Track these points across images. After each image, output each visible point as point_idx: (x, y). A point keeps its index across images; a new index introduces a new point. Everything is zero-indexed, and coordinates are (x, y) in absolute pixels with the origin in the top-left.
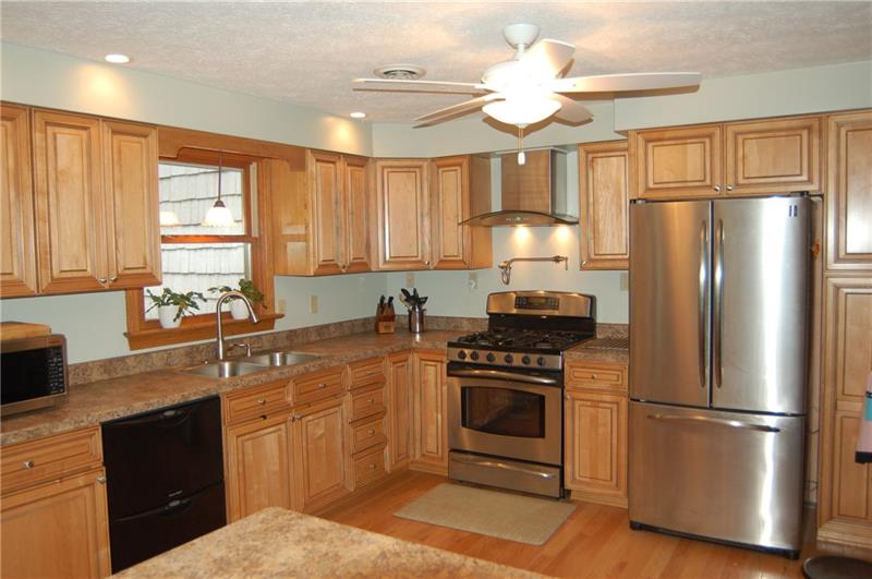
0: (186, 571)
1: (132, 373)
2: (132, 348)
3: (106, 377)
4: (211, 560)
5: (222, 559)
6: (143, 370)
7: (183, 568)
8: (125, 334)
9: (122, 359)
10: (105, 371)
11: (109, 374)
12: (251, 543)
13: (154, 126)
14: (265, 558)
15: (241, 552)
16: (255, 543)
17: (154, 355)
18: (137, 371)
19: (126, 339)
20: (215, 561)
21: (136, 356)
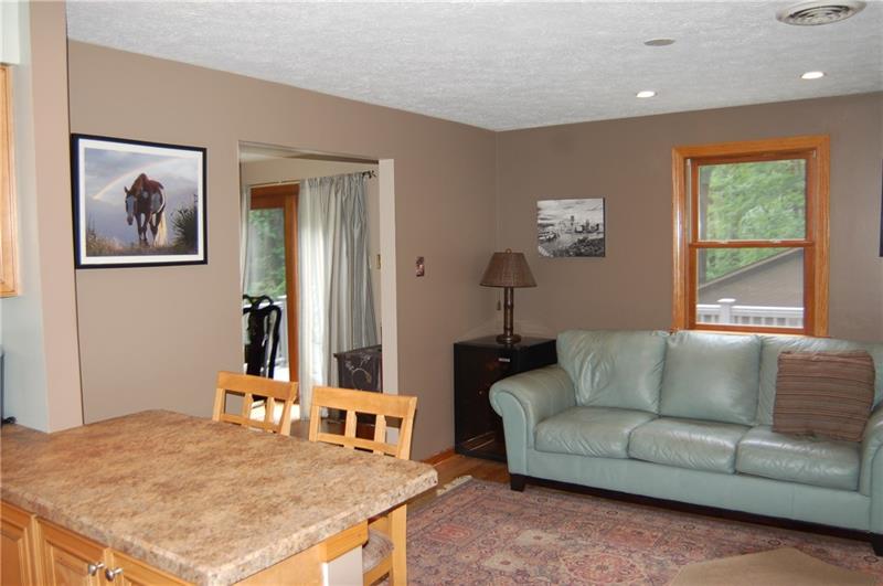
0: (305, 506)
4: (285, 514)
5: (275, 514)
7: (308, 508)
12: (247, 527)
14: (238, 514)
15: (258, 519)
16: (242, 527)
20: (281, 513)
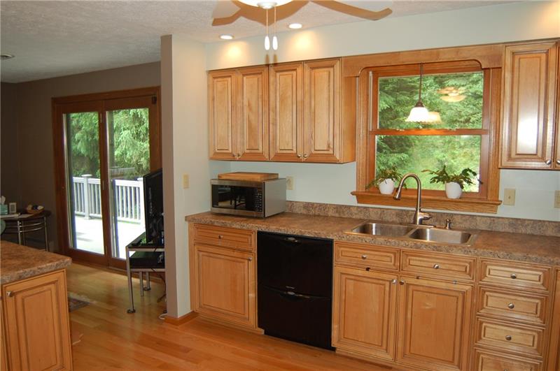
1: (354, 217)
2: (358, 202)
3: (337, 215)
6: (362, 217)
8: (353, 194)
9: (349, 207)
10: (337, 212)
11: (339, 213)
13: (338, 58)
17: (371, 210)
18: (358, 217)
19: (355, 197)
21: (358, 207)
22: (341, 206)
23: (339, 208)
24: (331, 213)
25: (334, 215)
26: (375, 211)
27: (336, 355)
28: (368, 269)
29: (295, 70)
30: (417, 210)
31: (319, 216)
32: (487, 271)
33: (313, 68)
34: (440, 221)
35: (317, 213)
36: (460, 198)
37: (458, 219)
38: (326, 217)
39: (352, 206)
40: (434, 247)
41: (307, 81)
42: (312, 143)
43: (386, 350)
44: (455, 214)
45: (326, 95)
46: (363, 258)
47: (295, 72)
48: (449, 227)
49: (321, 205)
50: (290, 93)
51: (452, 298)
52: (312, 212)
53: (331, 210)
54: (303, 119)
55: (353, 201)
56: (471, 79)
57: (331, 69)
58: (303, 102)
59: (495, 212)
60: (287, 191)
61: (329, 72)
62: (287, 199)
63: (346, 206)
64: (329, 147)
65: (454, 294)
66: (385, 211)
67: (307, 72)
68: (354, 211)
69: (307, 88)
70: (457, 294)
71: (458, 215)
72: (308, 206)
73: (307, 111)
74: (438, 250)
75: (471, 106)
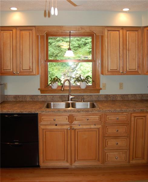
1: (40, 100)
2: (41, 93)
6: (43, 100)
8: (39, 89)
9: (37, 96)
11: (32, 99)
17: (47, 96)
18: (41, 100)
19: (40, 91)
21: (41, 95)
22: (33, 96)
23: (32, 97)
24: (28, 99)
25: (30, 100)
26: (50, 96)
27: (40, 169)
28: (56, 125)
29: (12, 30)
30: (69, 94)
31: (22, 101)
32: (107, 118)
33: (21, 30)
34: (78, 98)
35: (21, 100)
36: (86, 88)
37: (85, 97)
38: (26, 101)
39: (38, 95)
40: (86, 111)
41: (18, 36)
42: (21, 66)
43: (67, 161)
44: (84, 95)
45: (28, 43)
46: (54, 120)
47: (11, 32)
48: (83, 101)
49: (23, 96)
50: (9, 42)
51: (94, 132)
52: (18, 100)
53: (28, 98)
54: (16, 55)
55: (39, 93)
56: (57, 40)
57: (31, 32)
58: (16, 46)
59: (99, 93)
60: (5, 90)
61: (30, 33)
62: (5, 94)
63: (35, 95)
64: (30, 68)
65: (95, 130)
66: (54, 96)
67: (18, 32)
68: (40, 97)
69: (18, 39)
70: (96, 130)
71: (85, 95)
72: (16, 97)
73: (18, 50)
74: (87, 112)
75: (57, 50)
